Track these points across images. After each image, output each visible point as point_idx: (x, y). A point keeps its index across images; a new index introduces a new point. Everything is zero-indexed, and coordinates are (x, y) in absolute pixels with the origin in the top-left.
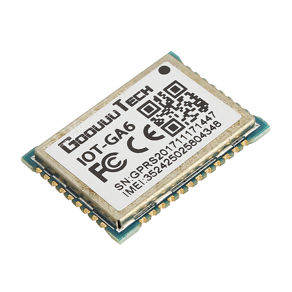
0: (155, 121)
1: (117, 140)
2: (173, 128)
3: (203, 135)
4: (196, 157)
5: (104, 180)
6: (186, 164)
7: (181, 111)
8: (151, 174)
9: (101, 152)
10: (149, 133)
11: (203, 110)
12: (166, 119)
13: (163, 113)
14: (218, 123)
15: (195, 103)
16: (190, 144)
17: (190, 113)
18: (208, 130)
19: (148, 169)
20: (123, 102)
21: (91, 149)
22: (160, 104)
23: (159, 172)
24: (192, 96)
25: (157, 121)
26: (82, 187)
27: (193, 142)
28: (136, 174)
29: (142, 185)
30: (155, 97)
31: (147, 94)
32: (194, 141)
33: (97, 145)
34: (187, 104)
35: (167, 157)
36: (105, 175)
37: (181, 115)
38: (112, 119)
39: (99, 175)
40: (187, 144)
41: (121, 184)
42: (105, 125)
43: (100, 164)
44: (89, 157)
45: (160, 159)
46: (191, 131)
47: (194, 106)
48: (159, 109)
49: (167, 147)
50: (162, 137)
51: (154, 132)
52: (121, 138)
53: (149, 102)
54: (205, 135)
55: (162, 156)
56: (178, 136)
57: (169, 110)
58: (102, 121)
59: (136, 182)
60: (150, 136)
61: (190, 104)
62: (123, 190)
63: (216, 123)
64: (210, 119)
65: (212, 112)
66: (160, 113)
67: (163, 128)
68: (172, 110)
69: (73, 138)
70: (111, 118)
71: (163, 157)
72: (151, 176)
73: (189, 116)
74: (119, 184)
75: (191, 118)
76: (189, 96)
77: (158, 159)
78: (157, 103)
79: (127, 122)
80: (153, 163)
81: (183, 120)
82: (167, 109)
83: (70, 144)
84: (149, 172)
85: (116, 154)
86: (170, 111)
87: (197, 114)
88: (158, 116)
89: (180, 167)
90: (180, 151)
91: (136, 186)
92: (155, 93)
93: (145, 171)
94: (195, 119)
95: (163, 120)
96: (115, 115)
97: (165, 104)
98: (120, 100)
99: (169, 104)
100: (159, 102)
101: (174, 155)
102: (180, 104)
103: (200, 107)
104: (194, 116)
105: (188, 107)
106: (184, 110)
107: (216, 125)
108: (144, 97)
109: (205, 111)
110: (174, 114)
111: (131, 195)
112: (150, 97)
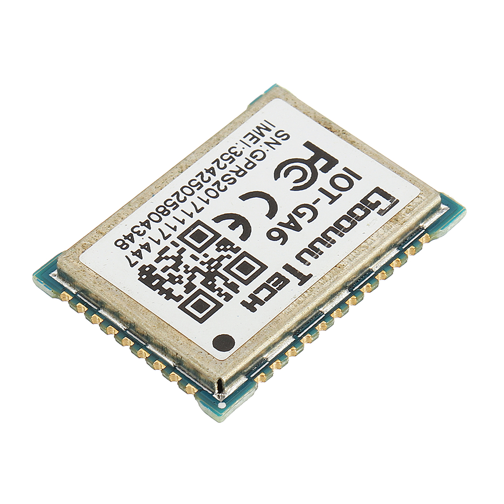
0: (232, 247)
1: (295, 211)
2: (199, 236)
3: (147, 224)
4: (156, 188)
5: (308, 145)
6: (172, 177)
7: (187, 267)
8: (231, 157)
9: (321, 190)
10: (241, 226)
11: (147, 269)
12: (212, 252)
13: (219, 262)
14: (121, 247)
15: (163, 281)
16: (167, 208)
17: (171, 262)
18: (138, 233)
19: (237, 166)
20: (294, 280)
21: (340, 195)
22: (226, 279)
23: (217, 160)
24: (169, 294)
25: (228, 247)
26: (344, 135)
27: (162, 213)
28: (256, 156)
29: (244, 140)
30: (237, 292)
31: (251, 296)
32: (160, 215)
33: (330, 203)
34: (177, 280)
35: (206, 186)
36: (308, 154)
37: (186, 259)
38: (310, 249)
39: (319, 153)
40: (174, 209)
41: (279, 140)
42: (321, 237)
43: (319, 172)
44: (342, 183)
45: (218, 183)
46: (167, 231)
47: (165, 276)
48: (227, 269)
49: (207, 202)
50: (217, 220)
51: (233, 227)
52: (290, 216)
53: (246, 282)
54: (143, 224)
55: (215, 188)
56: (189, 222)
57: (209, 268)
58: (327, 245)
59: (254, 143)
60: (239, 221)
61: (172, 279)
62: (274, 130)
63: (124, 247)
64: (134, 254)
65: (132, 265)
66: (225, 262)
67: (217, 235)
68: (204, 269)
69: (374, 213)
70: (312, 250)
71: (213, 185)
72: (230, 155)
73: (173, 257)
74: (283, 139)
75: (168, 254)
76: (176, 293)
77: (221, 181)
78: (232, 279)
79: (282, 244)
80: (230, 175)
81: (183, 250)
82: (213, 270)
83: (378, 203)
84: (234, 160)
85: (295, 189)
86: (207, 265)
87: (157, 261)
88: (229, 257)
89: (182, 171)
90: (185, 197)
91: (254, 137)
92: (237, 298)
93: (241, 162)
94: (161, 253)
95: (218, 250)
96: (305, 256)
97: (216, 278)
98: (300, 284)
99: (209, 277)
100: (229, 282)
101: (195, 189)
102: (190, 278)
103: (153, 274)
104: (164, 258)
105: (176, 274)
106: (181, 268)
107: (124, 243)
108: (257, 291)
109: (144, 267)
110: (200, 261)
111: (261, 124)
112: (245, 292)
